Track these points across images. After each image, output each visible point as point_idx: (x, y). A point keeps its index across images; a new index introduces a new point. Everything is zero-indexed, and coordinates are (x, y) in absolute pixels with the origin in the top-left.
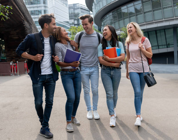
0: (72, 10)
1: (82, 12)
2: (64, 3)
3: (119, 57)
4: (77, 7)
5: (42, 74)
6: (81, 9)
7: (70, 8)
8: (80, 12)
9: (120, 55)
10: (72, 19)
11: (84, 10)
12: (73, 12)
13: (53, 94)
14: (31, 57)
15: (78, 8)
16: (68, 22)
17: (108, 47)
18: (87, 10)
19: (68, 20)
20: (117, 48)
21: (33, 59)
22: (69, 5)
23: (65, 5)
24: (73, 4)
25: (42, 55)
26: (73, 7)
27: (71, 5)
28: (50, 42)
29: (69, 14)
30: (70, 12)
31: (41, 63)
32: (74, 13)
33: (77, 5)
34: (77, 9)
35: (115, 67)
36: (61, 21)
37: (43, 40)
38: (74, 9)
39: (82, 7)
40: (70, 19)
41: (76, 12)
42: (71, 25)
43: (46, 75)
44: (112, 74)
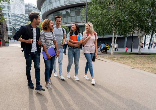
0: (27, 7)
1: (34, 9)
2: (21, 2)
3: (78, 41)
4: (30, 6)
5: (32, 51)
6: (33, 7)
7: (26, 6)
8: (33, 9)
9: (80, 40)
10: (27, 13)
11: (36, 8)
12: (27, 9)
13: (39, 63)
14: (25, 41)
15: (32, 7)
16: (24, 15)
17: (73, 34)
18: (37, 9)
19: (24, 14)
20: (78, 36)
21: (27, 42)
22: (25, 4)
23: (22, 4)
24: (28, 4)
25: (32, 39)
26: (28, 6)
27: (26, 4)
28: (36, 31)
29: (25, 10)
30: (26, 9)
31: (32, 44)
32: (29, 10)
33: (31, 4)
34: (30, 7)
35: (76, 47)
36: (18, 14)
37: (32, 30)
38: (29, 7)
39: (34, 6)
40: (26, 13)
41: (30, 9)
42: (26, 18)
43: (34, 52)
44: (75, 51)
